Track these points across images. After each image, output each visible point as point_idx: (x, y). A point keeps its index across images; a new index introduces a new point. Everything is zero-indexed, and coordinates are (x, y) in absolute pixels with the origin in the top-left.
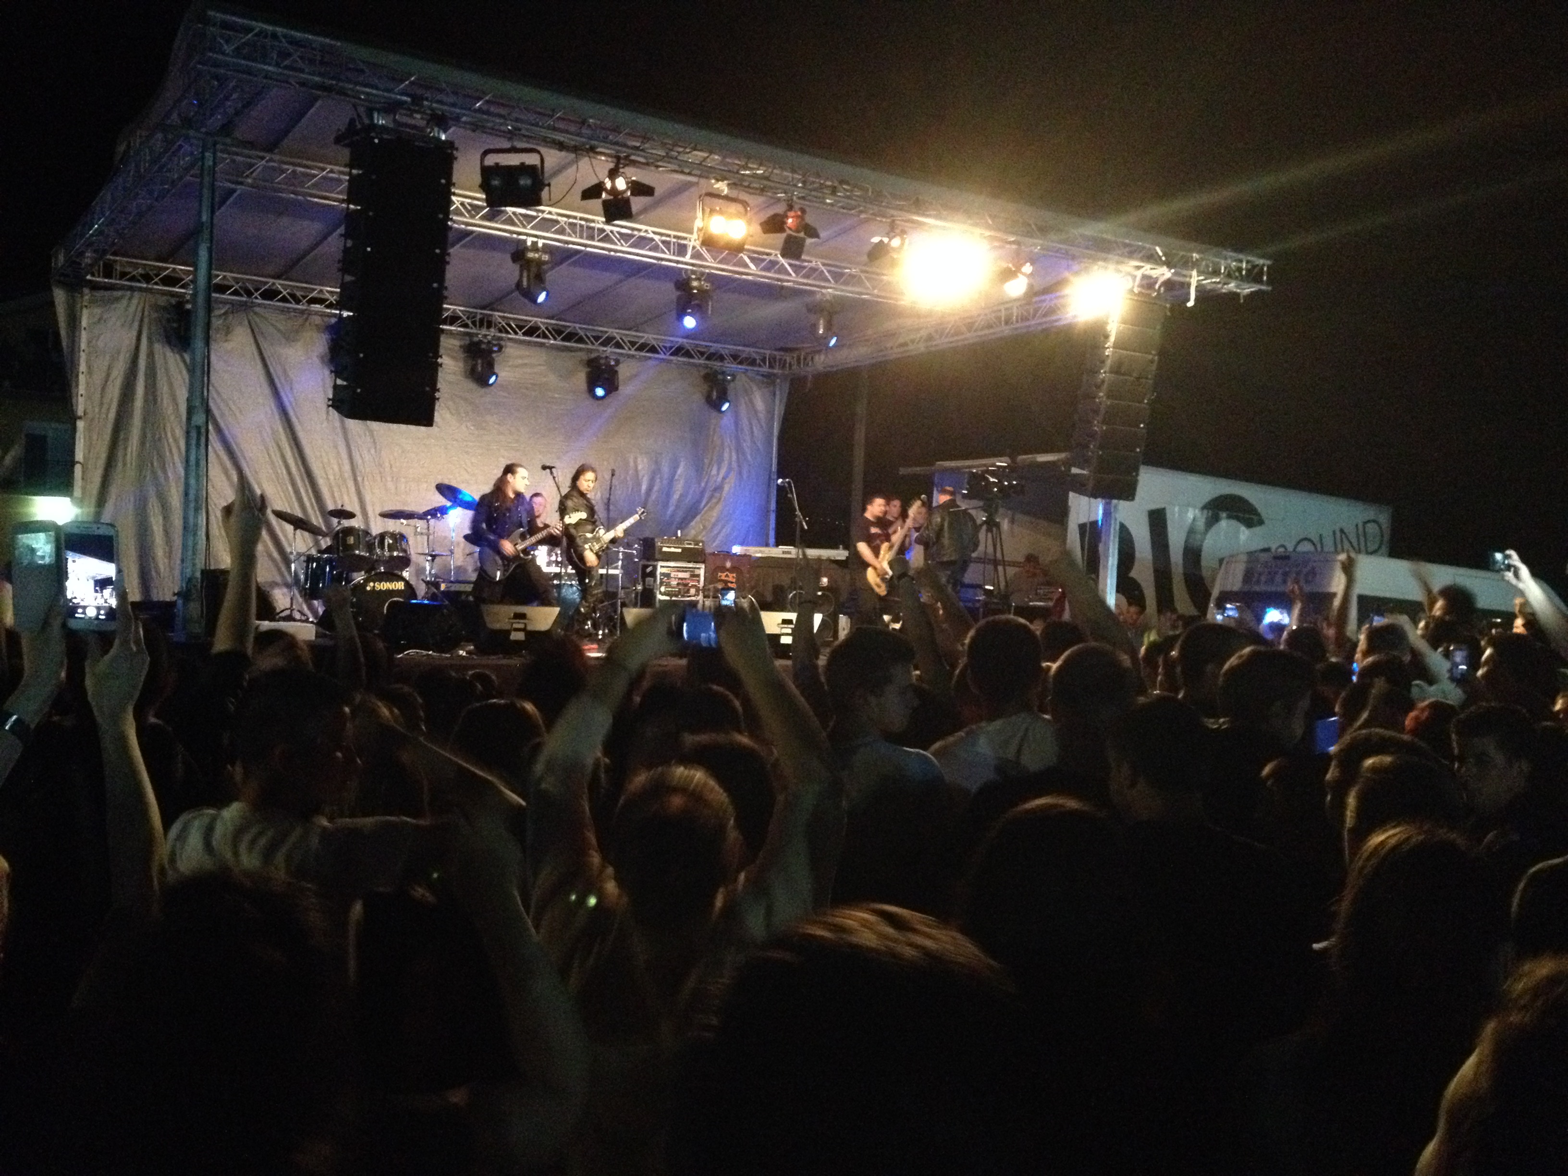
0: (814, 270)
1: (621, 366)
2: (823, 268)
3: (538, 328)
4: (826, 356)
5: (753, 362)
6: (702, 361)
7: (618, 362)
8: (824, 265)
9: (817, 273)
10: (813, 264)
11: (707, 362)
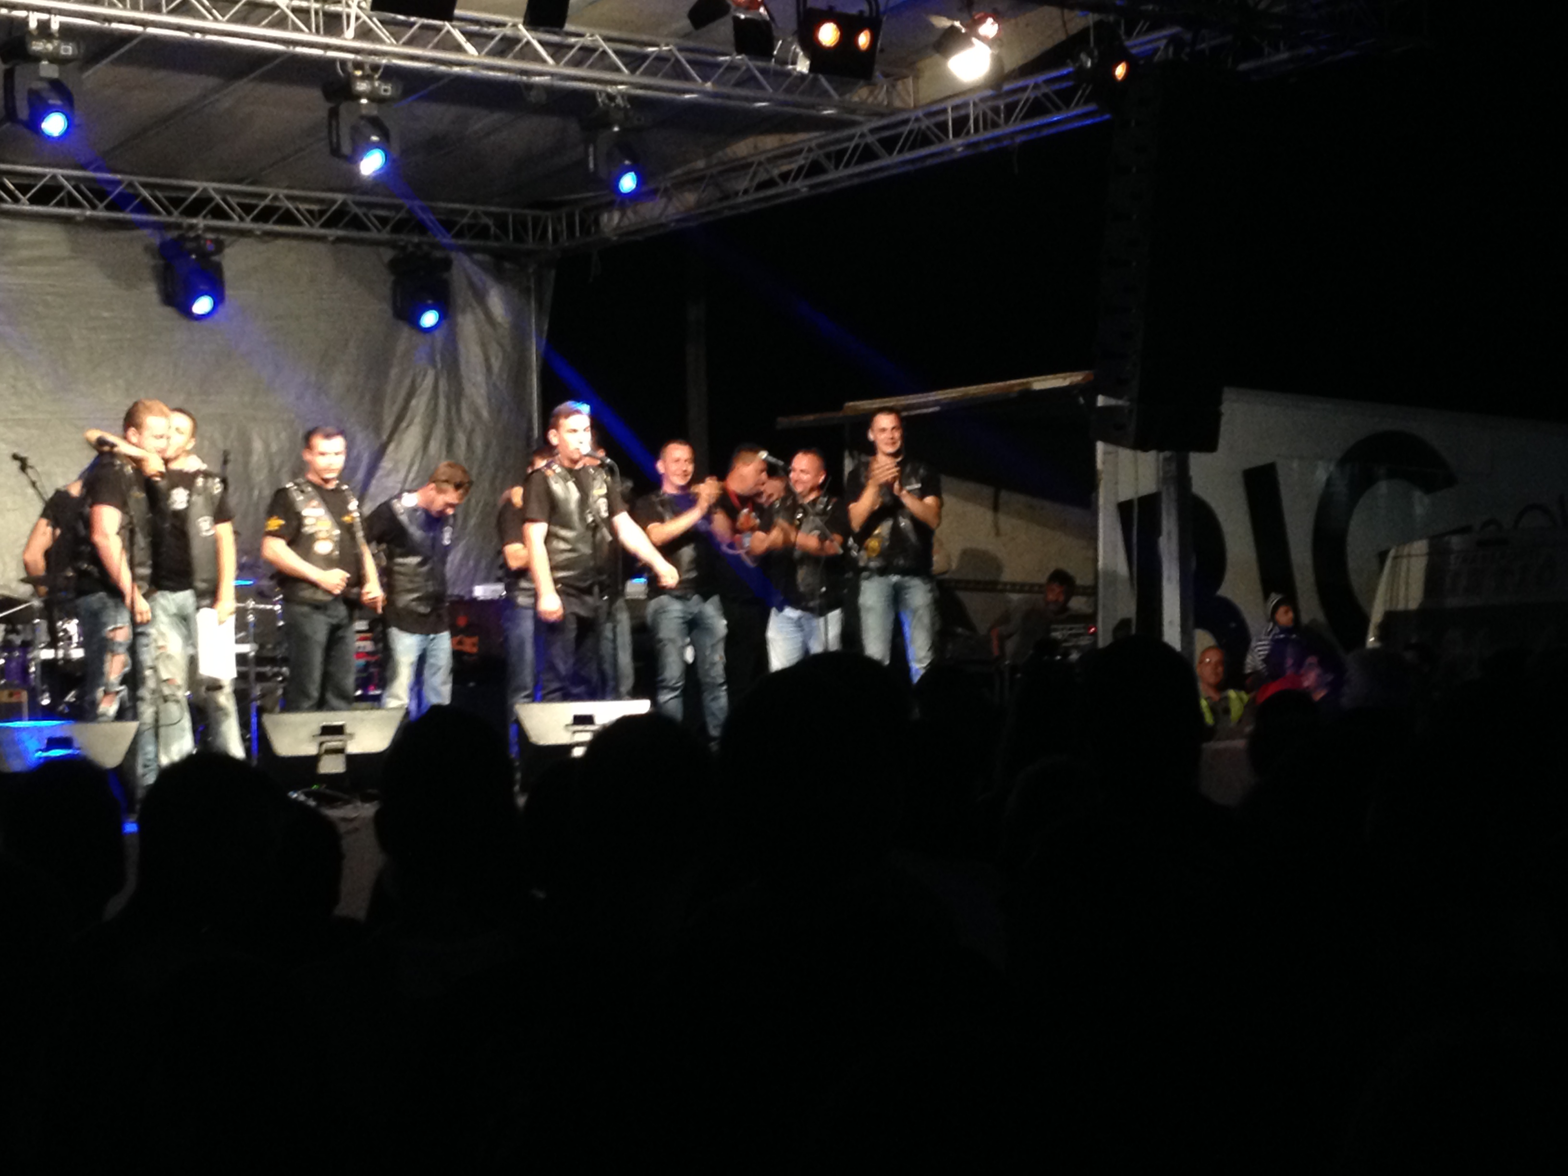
0: (587, 50)
1: (228, 251)
2: (605, 46)
3: (60, 188)
4: (623, 215)
5: (482, 232)
6: (385, 235)
7: (220, 246)
8: (607, 39)
9: (597, 53)
10: (587, 40)
11: (395, 236)
